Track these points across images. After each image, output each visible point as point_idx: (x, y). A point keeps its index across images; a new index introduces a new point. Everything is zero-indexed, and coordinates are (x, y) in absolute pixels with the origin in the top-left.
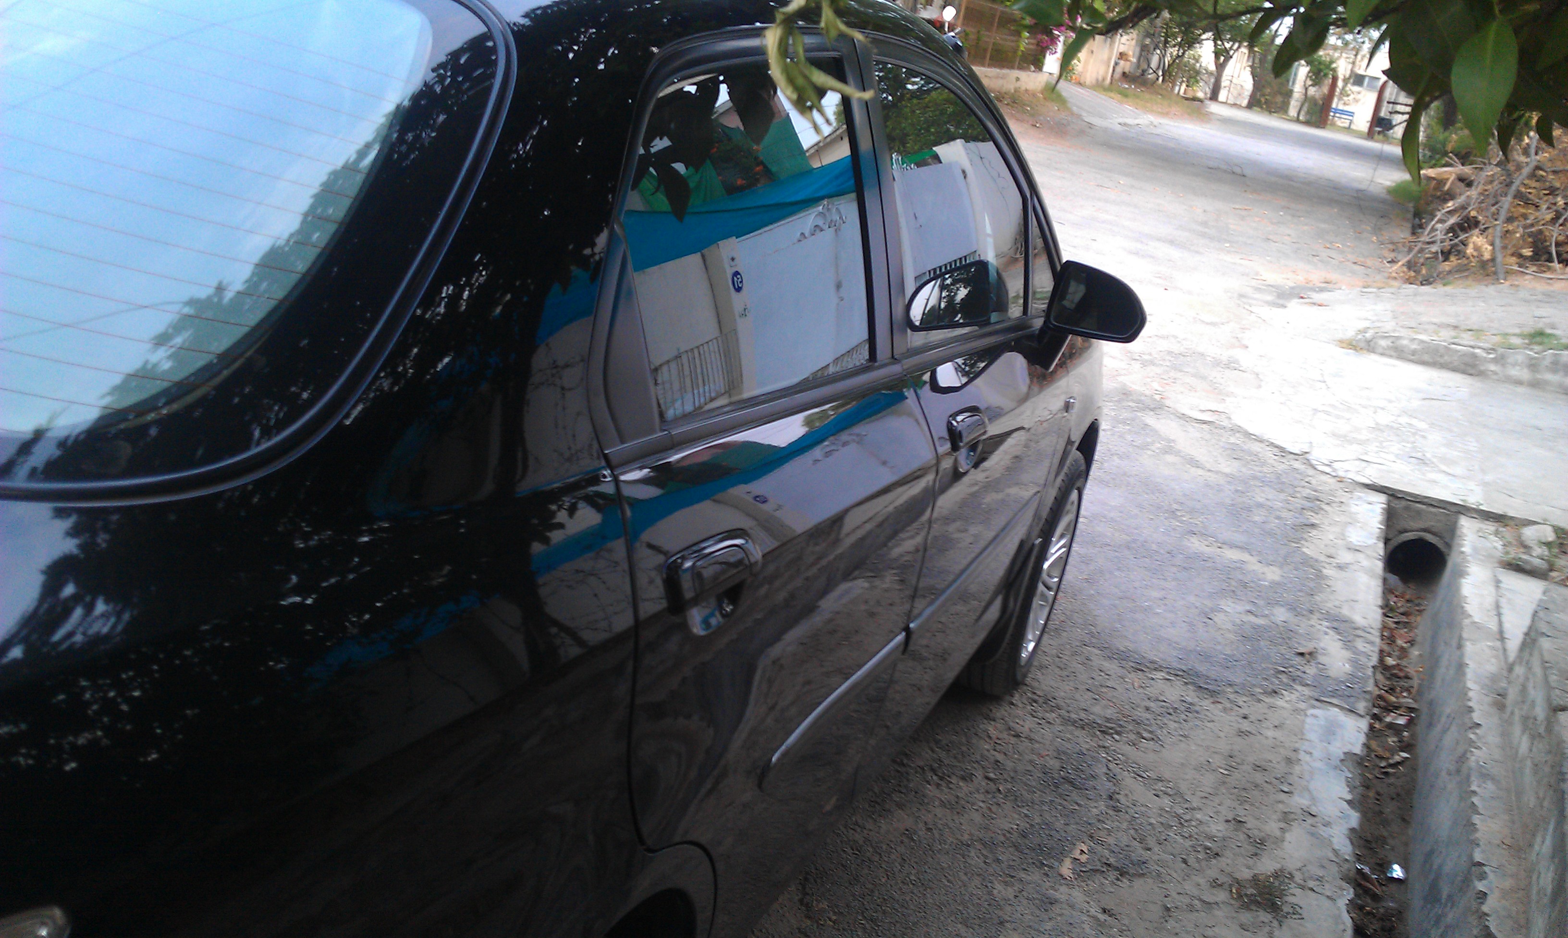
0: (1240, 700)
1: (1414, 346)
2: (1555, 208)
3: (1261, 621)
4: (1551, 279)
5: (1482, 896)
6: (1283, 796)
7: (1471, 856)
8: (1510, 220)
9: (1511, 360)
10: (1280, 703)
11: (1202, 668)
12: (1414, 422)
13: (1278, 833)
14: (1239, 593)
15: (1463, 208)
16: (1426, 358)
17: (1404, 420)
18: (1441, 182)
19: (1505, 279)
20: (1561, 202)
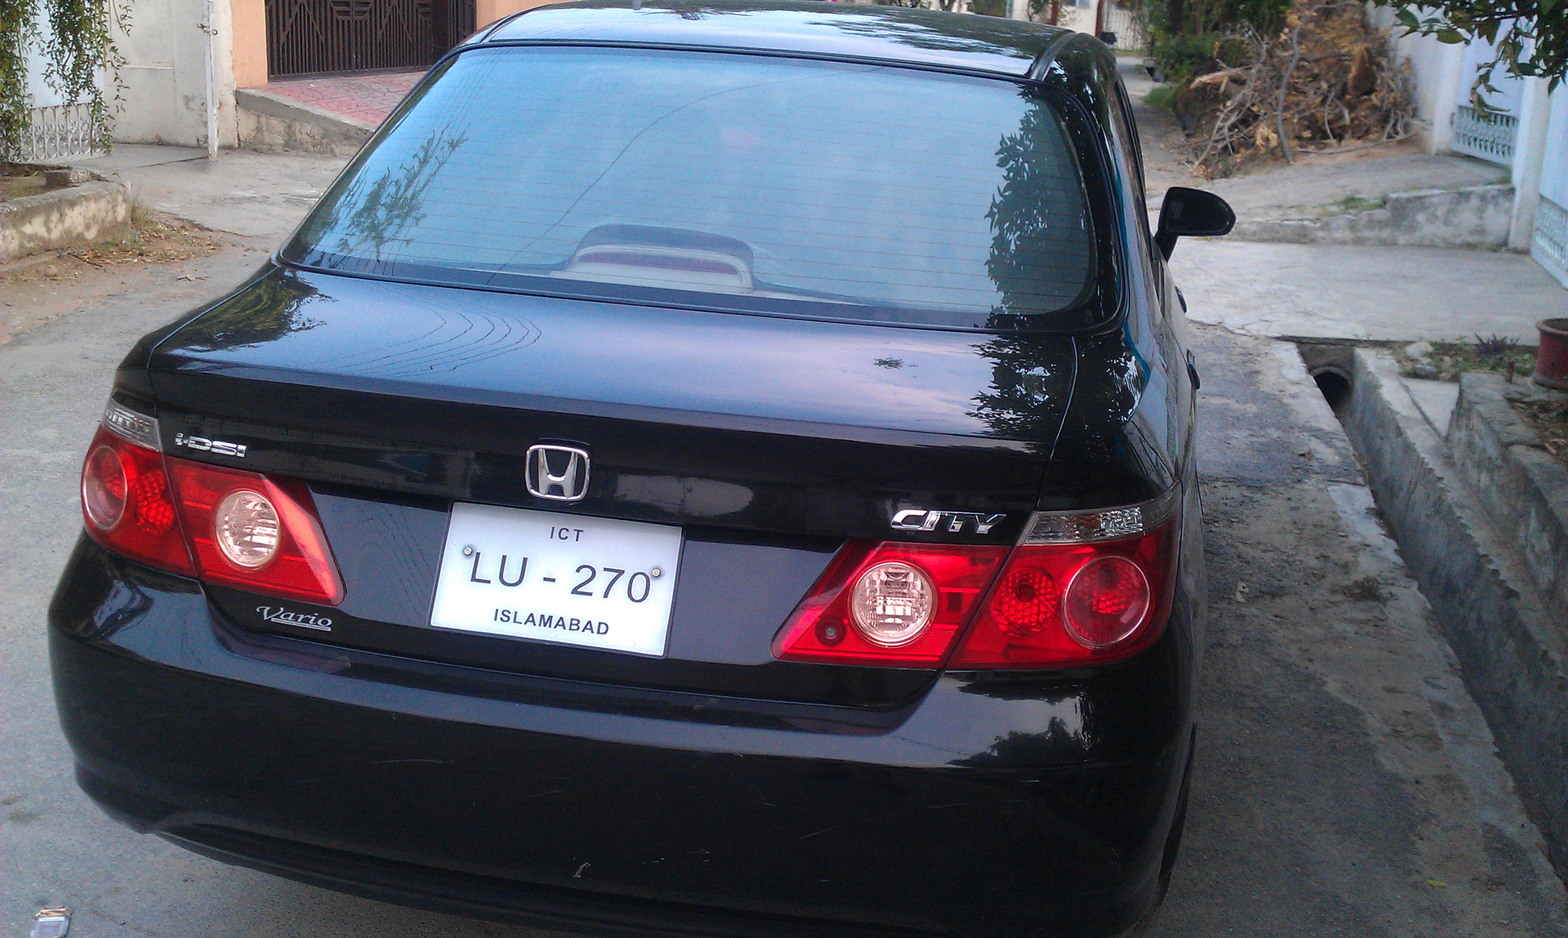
0: (1281, 490)
1: (1254, 228)
2: (1320, 92)
3: (1261, 440)
4: (1332, 153)
5: (1496, 572)
6: (1342, 539)
7: (1477, 553)
8: (1286, 108)
9: (1334, 225)
10: (1306, 487)
11: (1246, 474)
12: (1284, 286)
13: (1353, 559)
14: (1236, 424)
15: (1241, 104)
16: (1265, 236)
17: (1276, 286)
18: (1217, 86)
19: (1295, 161)
20: (1324, 86)
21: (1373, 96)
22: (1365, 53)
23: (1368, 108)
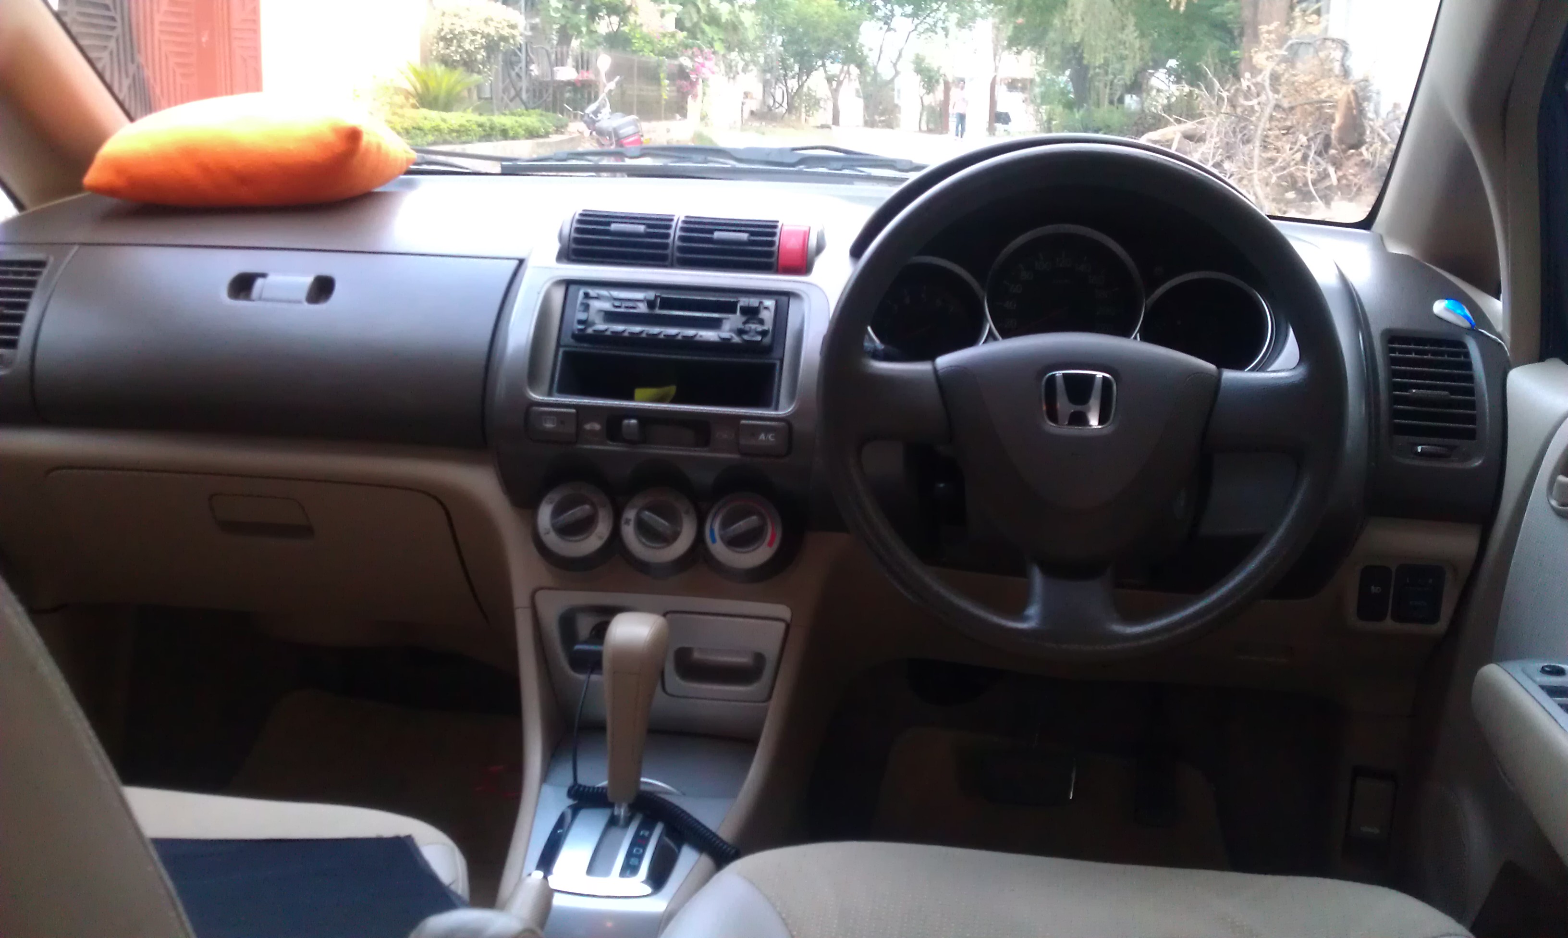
2: (1298, 146)
8: (1261, 166)
18: (1168, 144)
20: (1303, 139)
21: (1363, 149)
22: (1352, 97)
23: (1356, 165)
